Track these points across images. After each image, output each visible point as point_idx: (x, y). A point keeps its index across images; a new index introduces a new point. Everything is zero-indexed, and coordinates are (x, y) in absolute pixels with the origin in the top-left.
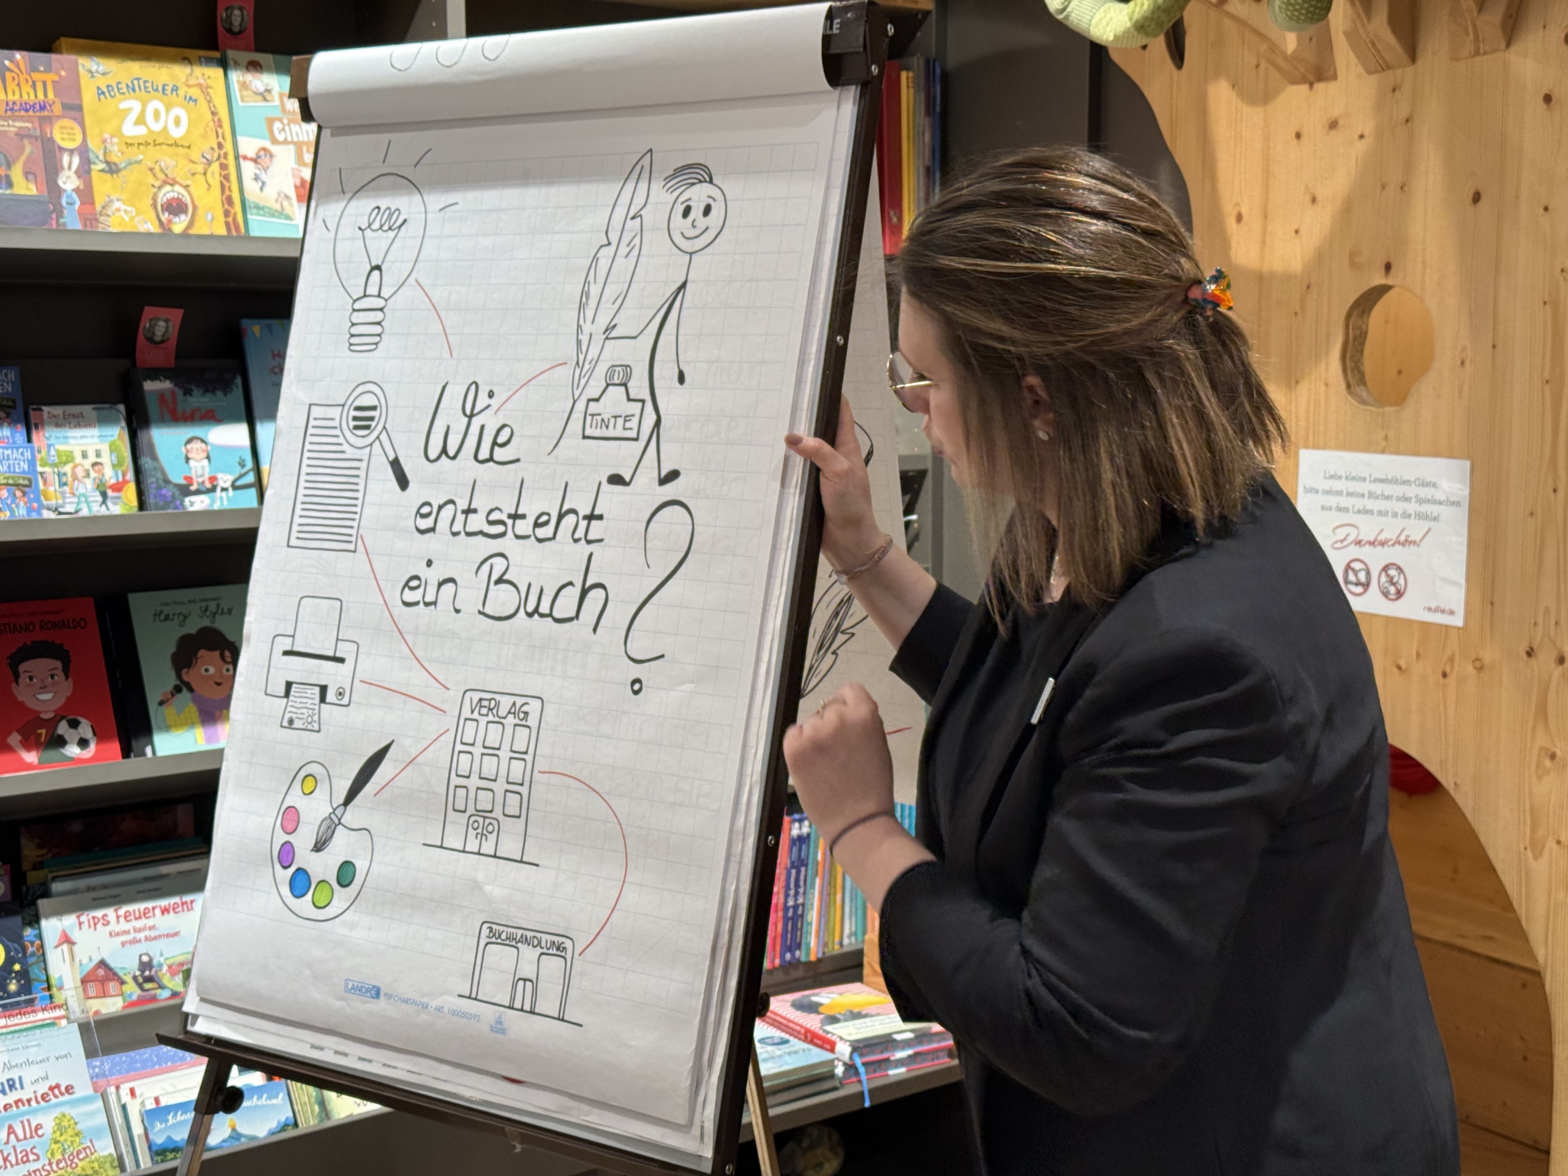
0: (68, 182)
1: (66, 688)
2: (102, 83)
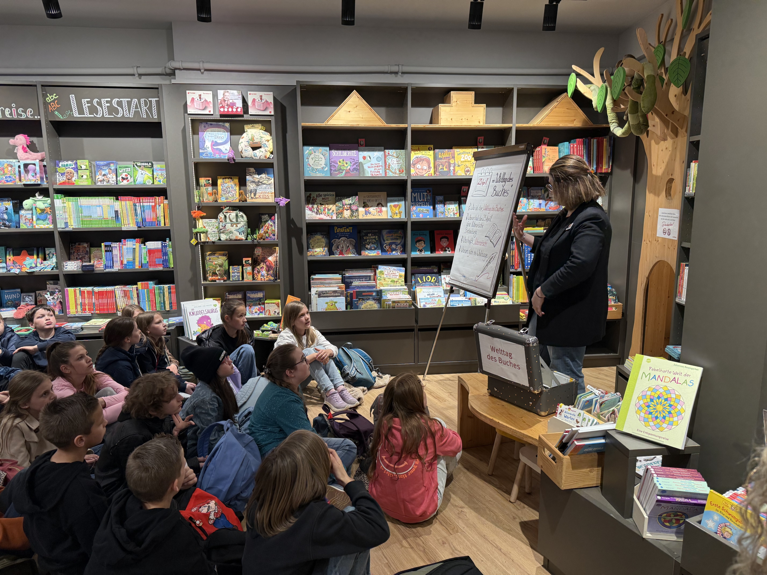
0: (452, 168)
1: (448, 243)
2: (458, 153)
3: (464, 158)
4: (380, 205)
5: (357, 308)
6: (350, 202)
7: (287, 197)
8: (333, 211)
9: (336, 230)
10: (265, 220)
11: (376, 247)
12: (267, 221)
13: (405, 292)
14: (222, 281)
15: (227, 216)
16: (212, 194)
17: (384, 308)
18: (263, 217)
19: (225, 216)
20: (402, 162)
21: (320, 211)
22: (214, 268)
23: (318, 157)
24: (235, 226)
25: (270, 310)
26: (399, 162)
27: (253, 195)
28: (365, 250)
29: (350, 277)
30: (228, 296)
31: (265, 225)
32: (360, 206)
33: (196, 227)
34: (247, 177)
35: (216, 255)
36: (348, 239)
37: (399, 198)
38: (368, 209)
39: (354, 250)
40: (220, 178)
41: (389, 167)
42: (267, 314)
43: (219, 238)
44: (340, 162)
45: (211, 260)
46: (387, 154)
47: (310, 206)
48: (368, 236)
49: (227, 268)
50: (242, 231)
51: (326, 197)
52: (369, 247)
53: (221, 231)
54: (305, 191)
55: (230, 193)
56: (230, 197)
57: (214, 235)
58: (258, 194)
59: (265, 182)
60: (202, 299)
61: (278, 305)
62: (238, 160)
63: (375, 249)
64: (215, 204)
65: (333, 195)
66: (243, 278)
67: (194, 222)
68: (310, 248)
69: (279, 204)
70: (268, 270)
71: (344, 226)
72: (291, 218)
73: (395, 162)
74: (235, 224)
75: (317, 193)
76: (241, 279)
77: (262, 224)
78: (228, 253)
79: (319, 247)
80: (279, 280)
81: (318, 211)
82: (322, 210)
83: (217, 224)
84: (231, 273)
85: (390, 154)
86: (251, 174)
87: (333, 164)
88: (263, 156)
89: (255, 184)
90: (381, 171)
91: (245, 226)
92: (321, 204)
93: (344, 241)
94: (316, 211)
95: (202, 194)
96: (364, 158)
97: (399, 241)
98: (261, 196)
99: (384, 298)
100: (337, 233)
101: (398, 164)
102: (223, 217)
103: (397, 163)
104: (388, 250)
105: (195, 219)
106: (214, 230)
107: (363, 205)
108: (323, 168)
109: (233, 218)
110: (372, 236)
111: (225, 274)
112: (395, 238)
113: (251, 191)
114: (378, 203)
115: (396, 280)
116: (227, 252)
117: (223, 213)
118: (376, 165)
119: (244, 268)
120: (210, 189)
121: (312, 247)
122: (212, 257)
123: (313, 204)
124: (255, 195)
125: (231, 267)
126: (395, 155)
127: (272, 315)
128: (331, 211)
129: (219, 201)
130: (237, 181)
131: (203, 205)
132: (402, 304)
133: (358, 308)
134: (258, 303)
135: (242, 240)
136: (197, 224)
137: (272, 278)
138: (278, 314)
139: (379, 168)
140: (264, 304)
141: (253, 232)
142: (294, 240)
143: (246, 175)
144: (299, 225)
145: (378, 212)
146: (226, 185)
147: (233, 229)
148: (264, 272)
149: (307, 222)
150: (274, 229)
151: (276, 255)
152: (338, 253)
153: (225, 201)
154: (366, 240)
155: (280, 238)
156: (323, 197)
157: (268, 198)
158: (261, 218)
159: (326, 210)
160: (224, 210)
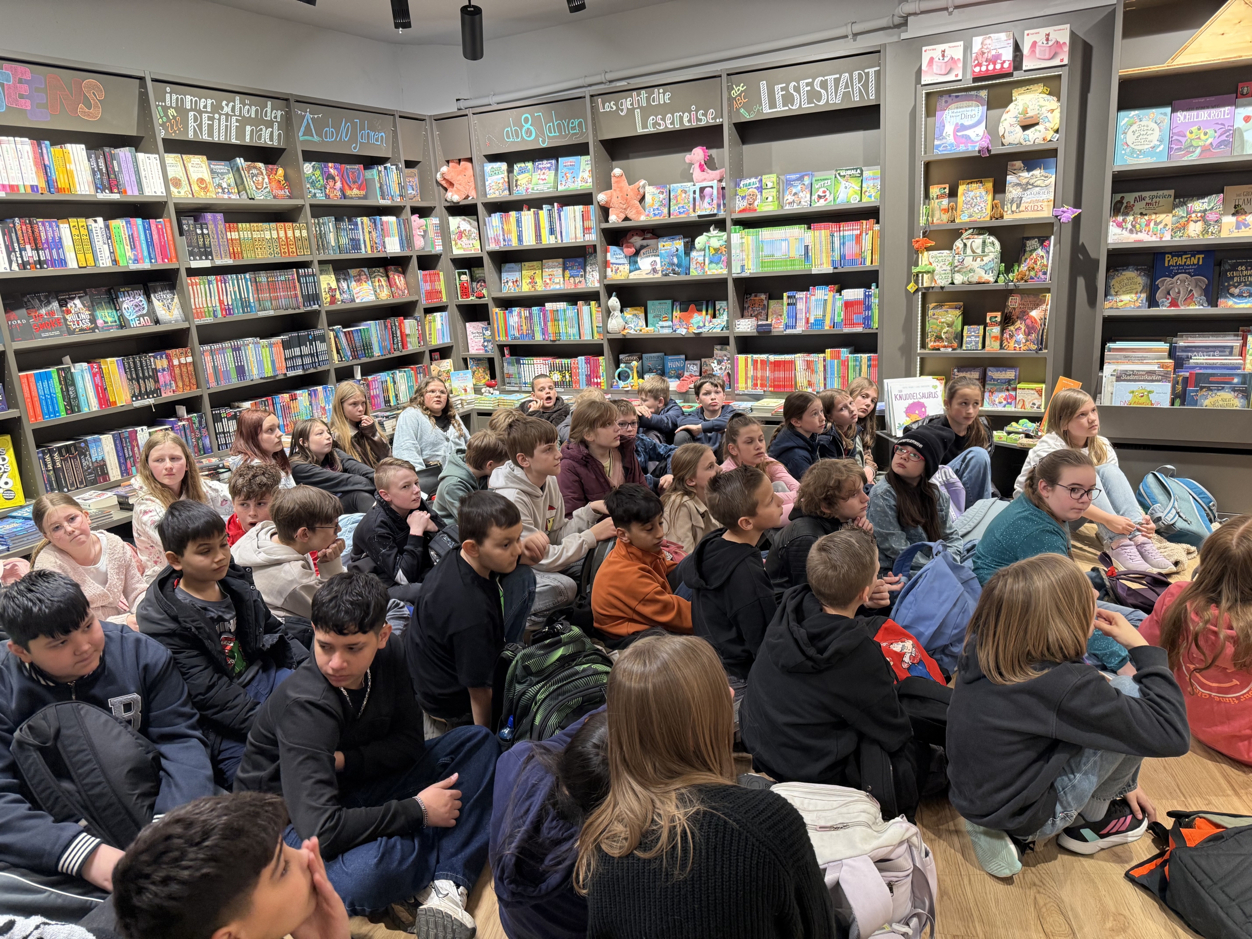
5: (1195, 404)
6: (1205, 206)
7: (1077, 204)
8: (1166, 225)
9: (1169, 261)
10: (1031, 248)
12: (1035, 250)
14: (950, 350)
15: (969, 245)
16: (946, 211)
18: (1029, 243)
19: (965, 245)
21: (1138, 226)
22: (939, 328)
23: (1146, 128)
24: (979, 259)
25: (1025, 400)
27: (1014, 208)
28: (1226, 297)
29: (1186, 349)
31: (1031, 257)
32: (1225, 213)
33: (917, 265)
34: (1009, 177)
35: (944, 308)
36: (1192, 276)
38: (1244, 217)
39: (1203, 298)
40: (964, 184)
42: (1020, 406)
43: (952, 280)
44: (1191, 133)
45: (936, 316)
47: (1120, 218)
48: (1237, 270)
49: (960, 329)
50: (991, 268)
51: (1154, 200)
52: (1236, 291)
53: (956, 269)
54: (1113, 193)
55: (977, 207)
56: (977, 213)
57: (943, 276)
58: (1025, 205)
59: (1038, 183)
60: (915, 376)
61: (1039, 392)
62: (996, 150)
63: (1250, 295)
64: (952, 226)
65: (1170, 196)
66: (984, 346)
67: (915, 257)
68: (1111, 295)
69: (1060, 219)
70: (1027, 334)
71: (1185, 253)
72: (1081, 243)
74: (979, 256)
75: (1137, 194)
76: (980, 348)
77: (1026, 255)
78: (964, 305)
79: (1129, 292)
80: (1046, 351)
81: (1134, 226)
82: (1143, 225)
83: (950, 259)
84: (965, 337)
86: (1015, 171)
87: (1175, 137)
88: (1041, 138)
89: (1021, 188)
91: (996, 260)
92: (1141, 214)
93: (1183, 281)
94: (1129, 226)
95: (932, 210)
96: (1247, 119)
98: (1029, 208)
100: (1169, 266)
102: (961, 246)
105: (917, 252)
106: (945, 267)
107: (1233, 211)
108: (1153, 148)
109: (978, 248)
110: (1246, 270)
111: (955, 338)
113: (1012, 200)
116: (962, 303)
117: (962, 240)
119: (987, 328)
120: (945, 202)
121: (1114, 293)
122: (937, 311)
123: (1126, 214)
124: (1018, 206)
125: (966, 327)
127: (1029, 409)
128: (1161, 226)
129: (957, 221)
130: (990, 185)
131: (933, 228)
134: (1005, 387)
135: (988, 283)
136: (920, 260)
137: (1034, 347)
138: (1039, 407)
140: (1015, 389)
141: (1008, 269)
142: (1081, 282)
143: (1006, 175)
144: (1093, 255)
146: (971, 194)
147: (976, 265)
148: (1021, 337)
149: (1110, 247)
150: (1046, 263)
151: (1044, 307)
152: (1167, 303)
153: (968, 220)
154: (1232, 278)
155: (1055, 278)
156: (1147, 200)
157: (1042, 210)
158: (1024, 246)
159: (1152, 224)
160: (965, 235)
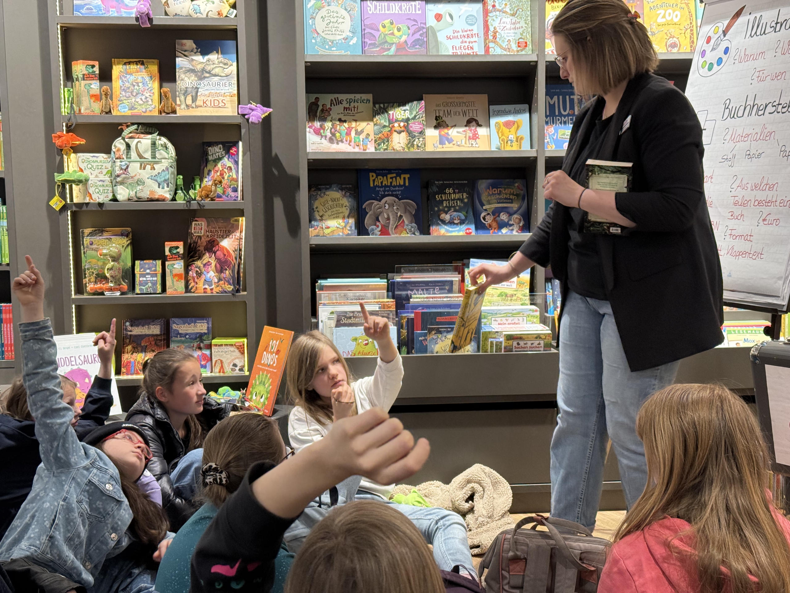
2: (652, 4)
3: (664, 17)
4: (474, 123)
5: (425, 349)
6: (407, 115)
7: (266, 102)
8: (368, 135)
9: (374, 181)
10: (215, 157)
11: (463, 217)
12: (220, 159)
13: (534, 316)
14: (118, 294)
15: (133, 146)
16: (97, 98)
17: (486, 352)
18: (211, 150)
19: (128, 146)
20: (524, 25)
21: (338, 135)
22: (100, 263)
23: (335, 15)
24: (148, 167)
25: (224, 360)
26: (518, 26)
27: (189, 101)
28: (438, 224)
29: (406, 285)
30: (129, 328)
31: (216, 168)
32: (428, 126)
33: (61, 170)
34: (178, 60)
35: (106, 235)
36: (400, 199)
37: (518, 107)
38: (446, 131)
39: (414, 225)
40: (119, 63)
41: (495, 37)
42: (217, 369)
43: (114, 195)
44: (384, 27)
45: (94, 246)
46: (490, 8)
47: (317, 124)
48: (445, 193)
49: (129, 264)
50: (165, 180)
51: (352, 105)
52: (447, 217)
53: (119, 179)
54: (307, 92)
55: (140, 96)
56: (140, 105)
57: (101, 189)
58: (203, 98)
59: (217, 71)
60: (71, 332)
61: (240, 348)
62: (159, 19)
63: (462, 222)
64: (107, 119)
65: (368, 100)
66: (164, 289)
67: (58, 158)
68: (315, 220)
69: (248, 120)
70: (220, 270)
71: (390, 171)
72: (273, 154)
73: (508, 26)
74: (149, 163)
75: (333, 96)
76: (159, 290)
77: (209, 167)
78: (132, 232)
79: (335, 216)
80: (245, 293)
81: (333, 134)
82: (344, 132)
83: (109, 165)
84: (137, 276)
85: (497, 7)
86: (186, 53)
87: (367, 30)
88: (215, 11)
89: (196, 76)
90: (475, 46)
91: (171, 170)
92: (340, 120)
93: (391, 205)
94: (329, 134)
95: (78, 97)
96: (438, 17)
97: (515, 206)
98: (208, 103)
99: (485, 329)
100: (375, 187)
101: (515, 28)
102: (123, 147)
103: (513, 26)
104: (490, 226)
105: (60, 151)
106: (102, 177)
107: (435, 123)
108: (345, 39)
109: (146, 151)
110: (454, 193)
111: (123, 278)
112: (506, 199)
113: (186, 91)
114: (467, 118)
115: (510, 292)
116: (129, 229)
117: (123, 139)
118: (465, 34)
119: (167, 263)
120: (95, 85)
121: (318, 218)
122: (96, 239)
123: (323, 119)
124: (194, 100)
125: (137, 263)
126: (508, 10)
127: (229, 372)
128: (362, 136)
129: (114, 113)
130: (154, 68)
131: (80, 121)
132: (529, 343)
133: (426, 351)
134: (196, 344)
135: (164, 200)
136: (65, 164)
137: (230, 288)
138: (241, 370)
139: (472, 40)
140: (209, 347)
141: (188, 185)
142: (278, 204)
143: (175, 57)
144: (290, 170)
145: (470, 138)
146: (131, 78)
147: (145, 174)
148: (211, 274)
149: (310, 157)
150: (235, 176)
151: (238, 234)
152: (377, 231)
153: (129, 113)
154: (441, 202)
155: (248, 197)
156: (345, 104)
157: (223, 107)
158: (206, 154)
159: (353, 133)
160: (126, 132)
